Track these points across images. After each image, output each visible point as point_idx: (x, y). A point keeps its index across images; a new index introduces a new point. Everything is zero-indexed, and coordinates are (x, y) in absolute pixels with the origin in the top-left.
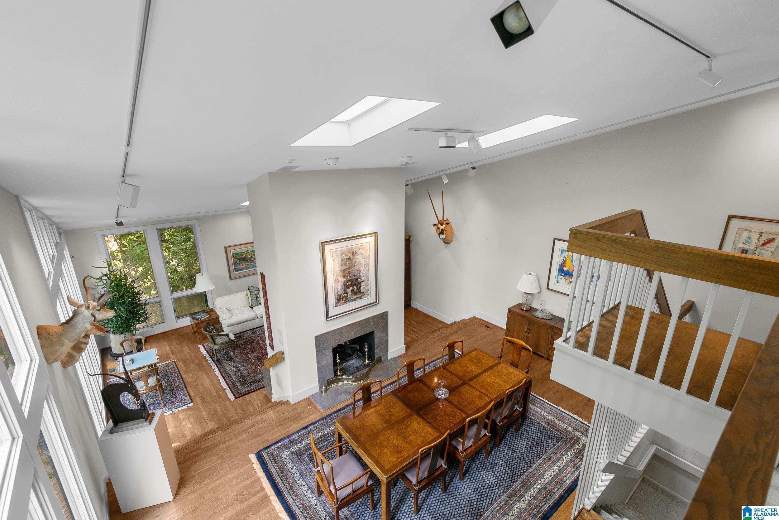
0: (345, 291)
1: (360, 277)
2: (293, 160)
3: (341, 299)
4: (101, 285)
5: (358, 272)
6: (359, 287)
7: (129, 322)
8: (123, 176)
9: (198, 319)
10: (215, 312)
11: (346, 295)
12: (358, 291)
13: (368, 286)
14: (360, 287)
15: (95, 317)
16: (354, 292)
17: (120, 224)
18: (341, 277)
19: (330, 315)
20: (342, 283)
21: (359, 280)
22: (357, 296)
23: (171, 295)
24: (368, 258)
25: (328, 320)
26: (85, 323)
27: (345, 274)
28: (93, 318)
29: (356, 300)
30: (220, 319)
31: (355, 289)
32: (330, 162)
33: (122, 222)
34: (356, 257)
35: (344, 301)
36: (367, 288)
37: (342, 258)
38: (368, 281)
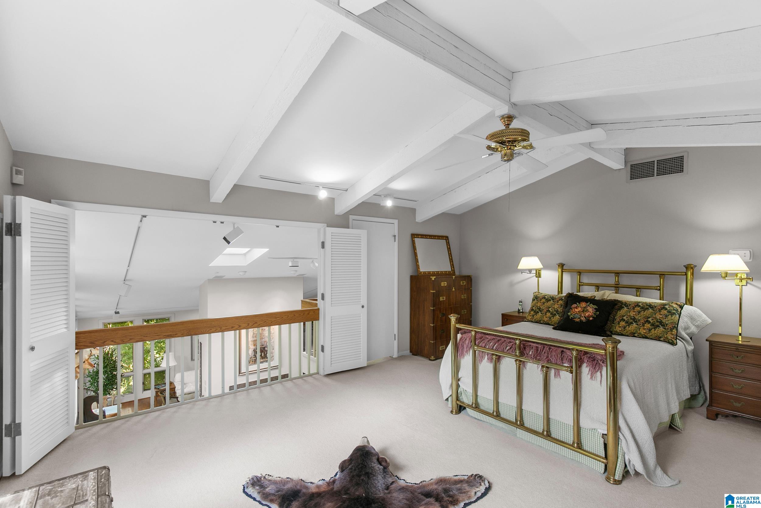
0: (254, 355)
1: (267, 346)
2: (218, 273)
3: (253, 360)
4: (93, 358)
5: (265, 343)
6: (265, 354)
7: (106, 387)
8: (124, 280)
9: (159, 389)
10: (174, 384)
11: (255, 358)
12: (265, 356)
13: (273, 353)
14: (267, 353)
15: (91, 352)
16: (262, 357)
17: (117, 313)
18: (252, 345)
19: (242, 372)
20: (253, 350)
21: (266, 349)
22: (264, 360)
23: (143, 371)
24: (274, 334)
25: (240, 375)
26: (86, 354)
27: (255, 344)
28: (90, 352)
29: (263, 363)
30: (176, 389)
31: (263, 355)
32: (241, 273)
33: (119, 312)
34: (264, 333)
35: (253, 363)
36: (272, 355)
37: (253, 332)
38: (273, 349)
